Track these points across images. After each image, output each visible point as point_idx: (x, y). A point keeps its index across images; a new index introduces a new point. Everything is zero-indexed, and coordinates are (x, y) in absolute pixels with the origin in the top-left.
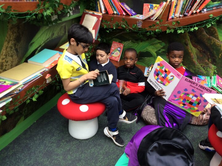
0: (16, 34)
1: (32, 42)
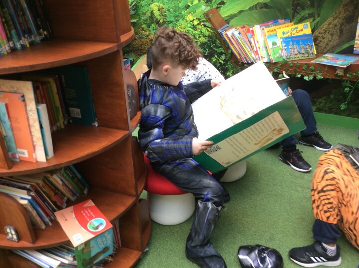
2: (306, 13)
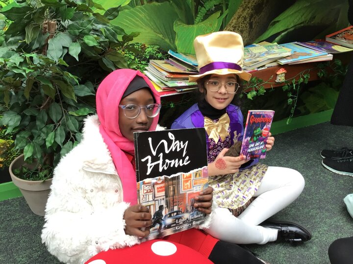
1: (276, 20)
2: (212, 3)
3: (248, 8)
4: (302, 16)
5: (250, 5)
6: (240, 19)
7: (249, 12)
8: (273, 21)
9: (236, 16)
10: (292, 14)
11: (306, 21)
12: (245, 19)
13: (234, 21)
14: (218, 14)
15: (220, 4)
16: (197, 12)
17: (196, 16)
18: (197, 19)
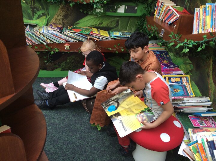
0: (65, 13)
1: (78, 22)
2: (40, 12)
3: (60, 15)
4: (93, 22)
5: (61, 14)
6: (57, 20)
7: (61, 17)
8: (76, 23)
9: (54, 18)
10: (87, 20)
11: (97, 24)
12: (60, 20)
13: (54, 21)
14: (45, 17)
15: (44, 13)
16: (33, 15)
17: (33, 17)
18: (34, 18)
